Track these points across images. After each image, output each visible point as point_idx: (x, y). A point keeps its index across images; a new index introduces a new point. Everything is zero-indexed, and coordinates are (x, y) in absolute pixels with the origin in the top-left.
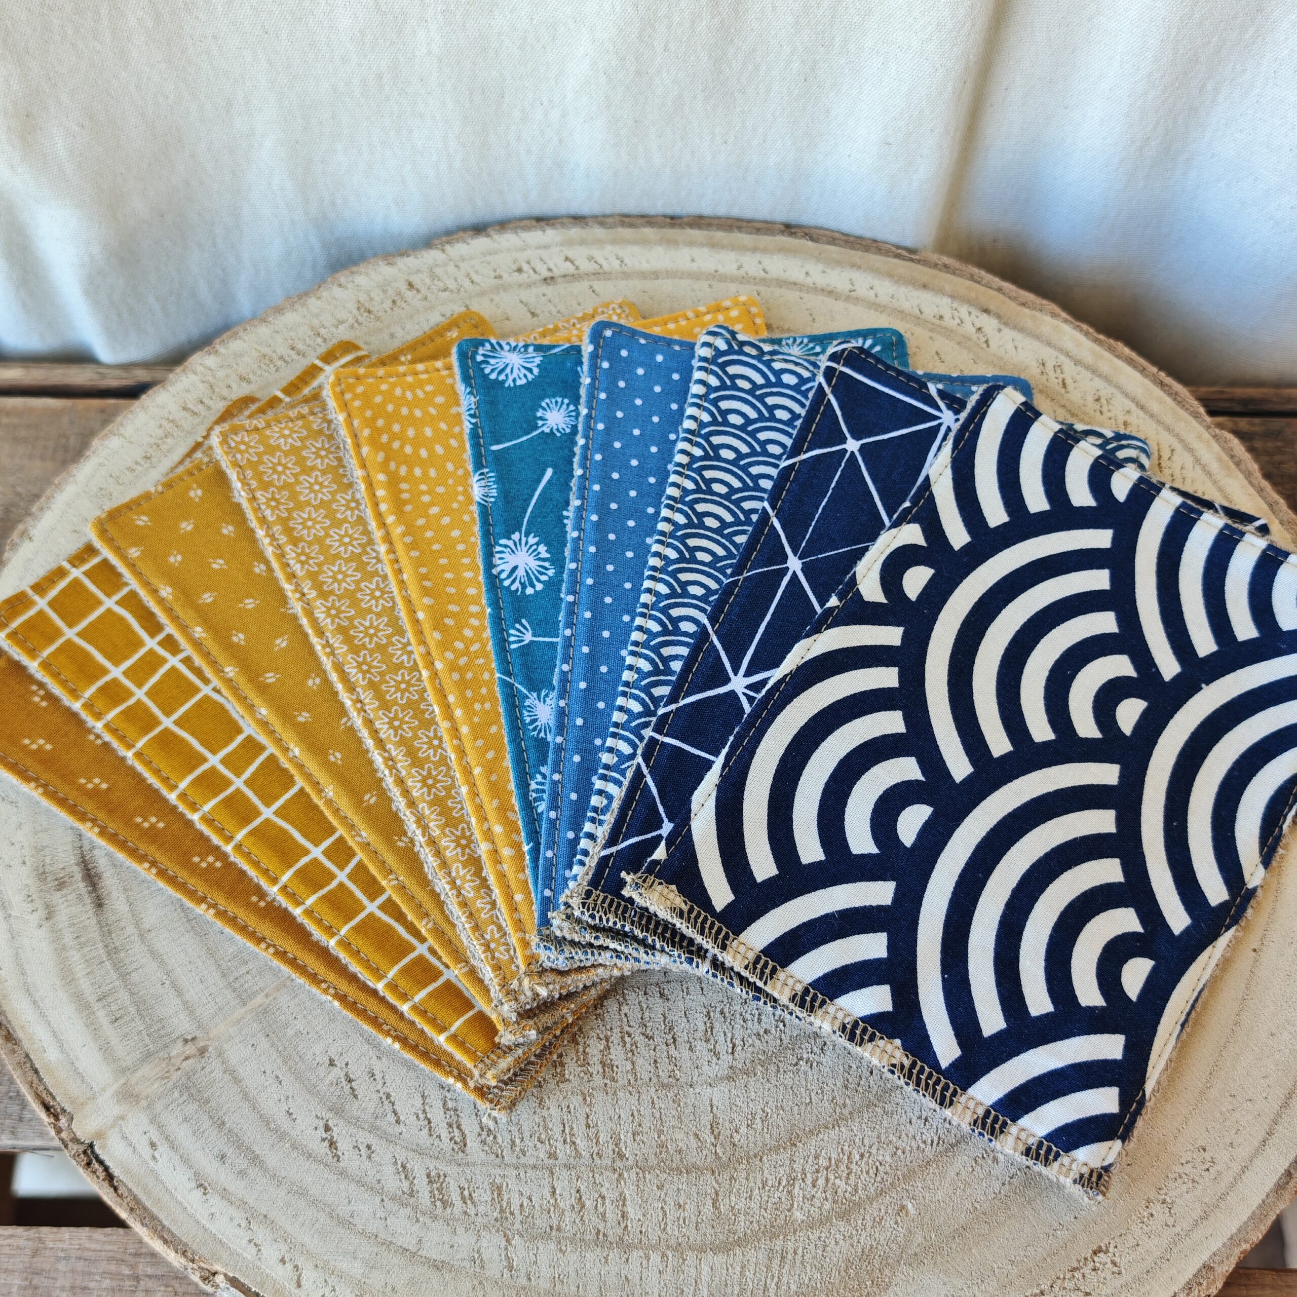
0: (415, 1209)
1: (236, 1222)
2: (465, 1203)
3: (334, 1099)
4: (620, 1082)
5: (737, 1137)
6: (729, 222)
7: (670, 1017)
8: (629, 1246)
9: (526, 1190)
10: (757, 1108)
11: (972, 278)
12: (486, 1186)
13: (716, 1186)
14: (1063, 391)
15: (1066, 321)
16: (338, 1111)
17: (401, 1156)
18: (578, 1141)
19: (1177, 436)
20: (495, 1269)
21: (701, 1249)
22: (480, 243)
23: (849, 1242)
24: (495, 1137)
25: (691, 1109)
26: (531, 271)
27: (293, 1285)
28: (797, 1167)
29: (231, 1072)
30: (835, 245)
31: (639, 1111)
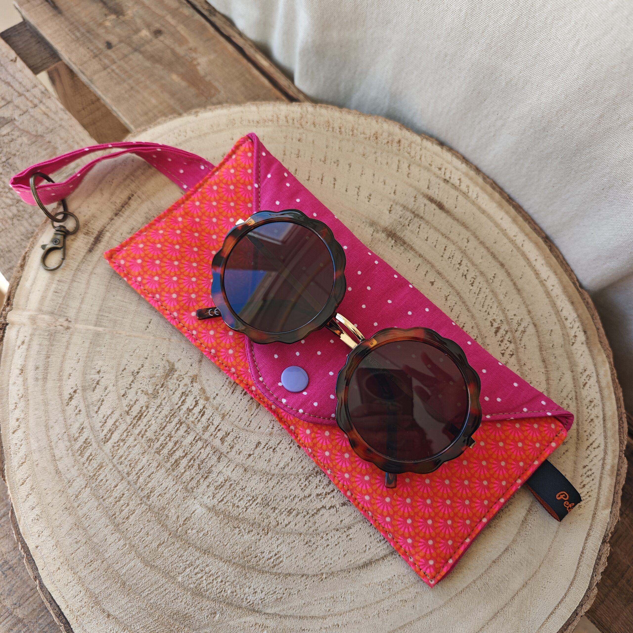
0: (71, 446)
1: (19, 392)
2: (87, 460)
3: (87, 384)
4: (175, 473)
5: (189, 531)
6: (528, 217)
7: (213, 468)
8: (119, 529)
9: (109, 476)
10: (207, 528)
11: (592, 316)
12: (99, 462)
13: (166, 540)
14: (582, 386)
15: (610, 363)
16: (84, 390)
17: (86, 424)
18: (141, 478)
19: (606, 443)
20: (71, 491)
21: (139, 556)
22: (437, 148)
23: (186, 605)
24: (118, 449)
25: (186, 506)
26: (443, 173)
27: (12, 431)
28: (198, 562)
29: (69, 344)
30: (556, 259)
31: (170, 489)
